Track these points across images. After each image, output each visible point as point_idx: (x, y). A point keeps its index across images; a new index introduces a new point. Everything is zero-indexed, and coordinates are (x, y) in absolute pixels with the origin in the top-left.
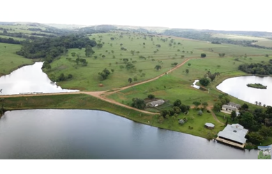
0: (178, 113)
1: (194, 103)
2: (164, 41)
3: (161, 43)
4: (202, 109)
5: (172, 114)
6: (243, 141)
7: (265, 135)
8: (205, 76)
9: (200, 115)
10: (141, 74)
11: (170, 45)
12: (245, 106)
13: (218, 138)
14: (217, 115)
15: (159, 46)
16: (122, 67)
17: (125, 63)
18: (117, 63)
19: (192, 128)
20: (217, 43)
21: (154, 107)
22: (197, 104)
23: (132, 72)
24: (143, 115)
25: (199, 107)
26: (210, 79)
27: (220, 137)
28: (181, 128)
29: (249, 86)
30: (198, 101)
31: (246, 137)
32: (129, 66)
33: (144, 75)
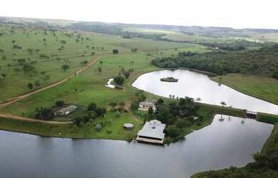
0: (93, 118)
1: (110, 105)
2: (69, 36)
3: (66, 39)
4: (120, 110)
5: (87, 120)
6: (162, 136)
7: (180, 127)
8: (120, 74)
9: (118, 116)
10: (44, 77)
11: (77, 41)
12: (161, 101)
13: (138, 138)
14: (135, 114)
15: (64, 42)
16: (17, 70)
17: (22, 65)
18: (9, 65)
19: (111, 132)
20: (128, 37)
21: (64, 116)
22: (114, 105)
23: (31, 76)
24: (52, 126)
25: (116, 107)
26: (124, 77)
27: (140, 137)
28: (98, 134)
29: (162, 80)
30: (115, 101)
31: (164, 131)
32: (27, 68)
33: (48, 77)
